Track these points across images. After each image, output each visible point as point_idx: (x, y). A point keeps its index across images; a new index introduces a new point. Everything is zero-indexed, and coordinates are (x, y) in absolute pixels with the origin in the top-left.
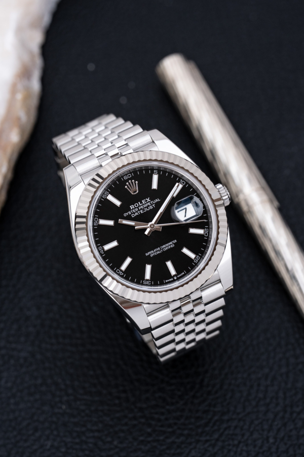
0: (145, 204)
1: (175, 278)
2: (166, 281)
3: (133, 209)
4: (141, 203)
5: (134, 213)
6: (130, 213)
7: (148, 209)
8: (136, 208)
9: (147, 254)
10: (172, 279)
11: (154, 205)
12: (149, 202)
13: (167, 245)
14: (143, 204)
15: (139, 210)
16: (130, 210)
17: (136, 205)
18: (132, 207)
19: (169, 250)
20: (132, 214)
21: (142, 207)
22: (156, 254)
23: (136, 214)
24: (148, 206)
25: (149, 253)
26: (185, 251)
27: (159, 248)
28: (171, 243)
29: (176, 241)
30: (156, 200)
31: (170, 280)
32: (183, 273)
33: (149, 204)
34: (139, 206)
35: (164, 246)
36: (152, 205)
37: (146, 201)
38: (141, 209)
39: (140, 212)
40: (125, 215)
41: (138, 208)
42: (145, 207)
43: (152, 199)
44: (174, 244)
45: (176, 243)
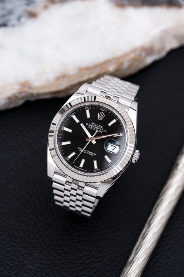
1: (80, 169)
2: (75, 166)
3: (92, 125)
4: (98, 125)
5: (91, 127)
6: (89, 125)
8: (94, 125)
9: (79, 148)
10: (78, 168)
11: (102, 132)
12: (101, 128)
13: (91, 153)
14: (98, 127)
15: (94, 128)
16: (91, 124)
17: (95, 125)
18: (92, 123)
19: (89, 155)
20: (90, 126)
21: (96, 127)
23: (91, 128)
24: (100, 130)
25: (80, 148)
26: (95, 162)
27: (86, 151)
28: (93, 153)
29: (96, 154)
30: (105, 131)
31: (77, 168)
32: (85, 170)
33: (101, 129)
34: (96, 126)
35: (89, 152)
36: (101, 131)
37: (101, 127)
38: (95, 128)
40: (87, 124)
41: (95, 126)
42: (98, 129)
43: (104, 129)
44: (94, 155)
45: (95, 155)
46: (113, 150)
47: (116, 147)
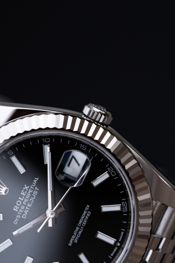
0: (27, 194)
1: (119, 244)
2: (112, 255)
3: (18, 210)
4: (22, 196)
5: (23, 213)
6: (18, 217)
7: (33, 197)
8: (20, 207)
9: (70, 244)
10: (116, 248)
11: (36, 188)
12: (28, 189)
13: (83, 217)
14: (25, 197)
15: (25, 206)
16: (16, 213)
17: (19, 203)
18: (16, 209)
19: (88, 221)
20: (21, 216)
21: (26, 200)
22: (78, 236)
23: (26, 212)
24: (32, 193)
25: (71, 241)
26: (106, 209)
27: (77, 228)
28: (85, 212)
29: (88, 206)
30: (35, 181)
31: (115, 250)
32: (122, 233)
33: (30, 191)
34: (22, 202)
35: (81, 222)
36: (34, 190)
37: (25, 190)
38: (27, 203)
39: (28, 207)
40: (16, 222)
41: (22, 204)
42: (30, 198)
43: (29, 184)
44: (88, 210)
45: (90, 208)
46: (79, 165)
47: (73, 157)
